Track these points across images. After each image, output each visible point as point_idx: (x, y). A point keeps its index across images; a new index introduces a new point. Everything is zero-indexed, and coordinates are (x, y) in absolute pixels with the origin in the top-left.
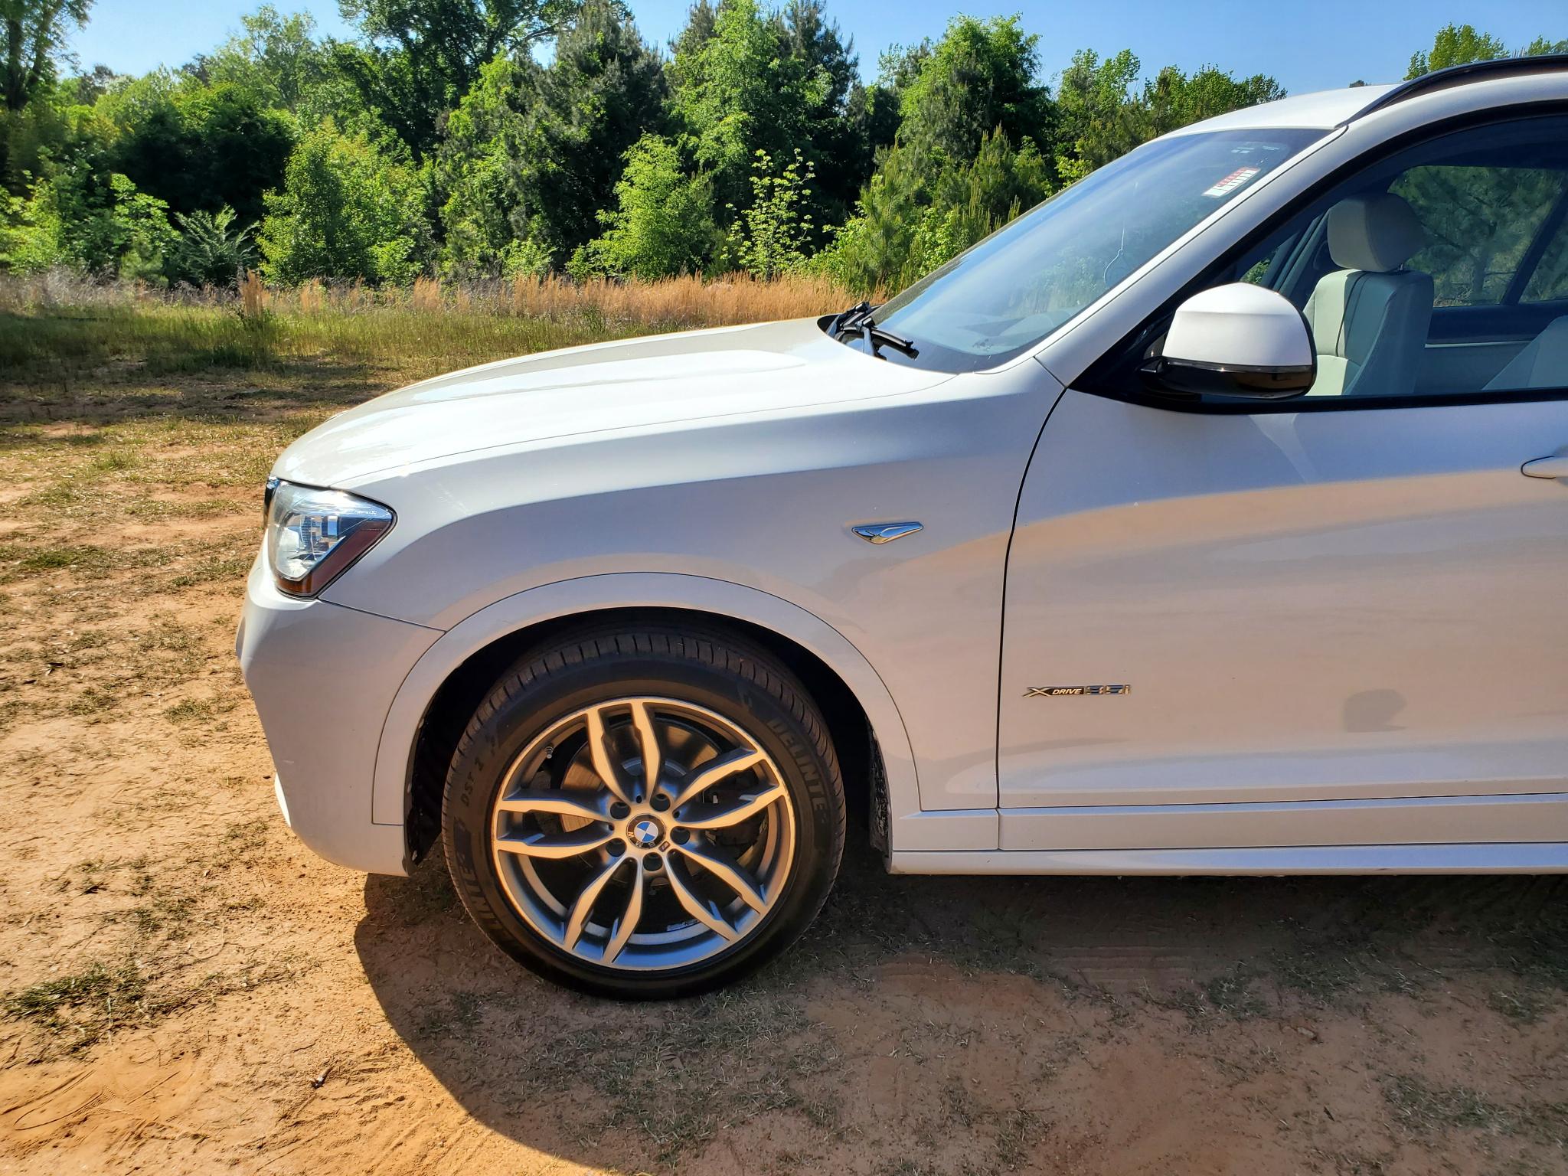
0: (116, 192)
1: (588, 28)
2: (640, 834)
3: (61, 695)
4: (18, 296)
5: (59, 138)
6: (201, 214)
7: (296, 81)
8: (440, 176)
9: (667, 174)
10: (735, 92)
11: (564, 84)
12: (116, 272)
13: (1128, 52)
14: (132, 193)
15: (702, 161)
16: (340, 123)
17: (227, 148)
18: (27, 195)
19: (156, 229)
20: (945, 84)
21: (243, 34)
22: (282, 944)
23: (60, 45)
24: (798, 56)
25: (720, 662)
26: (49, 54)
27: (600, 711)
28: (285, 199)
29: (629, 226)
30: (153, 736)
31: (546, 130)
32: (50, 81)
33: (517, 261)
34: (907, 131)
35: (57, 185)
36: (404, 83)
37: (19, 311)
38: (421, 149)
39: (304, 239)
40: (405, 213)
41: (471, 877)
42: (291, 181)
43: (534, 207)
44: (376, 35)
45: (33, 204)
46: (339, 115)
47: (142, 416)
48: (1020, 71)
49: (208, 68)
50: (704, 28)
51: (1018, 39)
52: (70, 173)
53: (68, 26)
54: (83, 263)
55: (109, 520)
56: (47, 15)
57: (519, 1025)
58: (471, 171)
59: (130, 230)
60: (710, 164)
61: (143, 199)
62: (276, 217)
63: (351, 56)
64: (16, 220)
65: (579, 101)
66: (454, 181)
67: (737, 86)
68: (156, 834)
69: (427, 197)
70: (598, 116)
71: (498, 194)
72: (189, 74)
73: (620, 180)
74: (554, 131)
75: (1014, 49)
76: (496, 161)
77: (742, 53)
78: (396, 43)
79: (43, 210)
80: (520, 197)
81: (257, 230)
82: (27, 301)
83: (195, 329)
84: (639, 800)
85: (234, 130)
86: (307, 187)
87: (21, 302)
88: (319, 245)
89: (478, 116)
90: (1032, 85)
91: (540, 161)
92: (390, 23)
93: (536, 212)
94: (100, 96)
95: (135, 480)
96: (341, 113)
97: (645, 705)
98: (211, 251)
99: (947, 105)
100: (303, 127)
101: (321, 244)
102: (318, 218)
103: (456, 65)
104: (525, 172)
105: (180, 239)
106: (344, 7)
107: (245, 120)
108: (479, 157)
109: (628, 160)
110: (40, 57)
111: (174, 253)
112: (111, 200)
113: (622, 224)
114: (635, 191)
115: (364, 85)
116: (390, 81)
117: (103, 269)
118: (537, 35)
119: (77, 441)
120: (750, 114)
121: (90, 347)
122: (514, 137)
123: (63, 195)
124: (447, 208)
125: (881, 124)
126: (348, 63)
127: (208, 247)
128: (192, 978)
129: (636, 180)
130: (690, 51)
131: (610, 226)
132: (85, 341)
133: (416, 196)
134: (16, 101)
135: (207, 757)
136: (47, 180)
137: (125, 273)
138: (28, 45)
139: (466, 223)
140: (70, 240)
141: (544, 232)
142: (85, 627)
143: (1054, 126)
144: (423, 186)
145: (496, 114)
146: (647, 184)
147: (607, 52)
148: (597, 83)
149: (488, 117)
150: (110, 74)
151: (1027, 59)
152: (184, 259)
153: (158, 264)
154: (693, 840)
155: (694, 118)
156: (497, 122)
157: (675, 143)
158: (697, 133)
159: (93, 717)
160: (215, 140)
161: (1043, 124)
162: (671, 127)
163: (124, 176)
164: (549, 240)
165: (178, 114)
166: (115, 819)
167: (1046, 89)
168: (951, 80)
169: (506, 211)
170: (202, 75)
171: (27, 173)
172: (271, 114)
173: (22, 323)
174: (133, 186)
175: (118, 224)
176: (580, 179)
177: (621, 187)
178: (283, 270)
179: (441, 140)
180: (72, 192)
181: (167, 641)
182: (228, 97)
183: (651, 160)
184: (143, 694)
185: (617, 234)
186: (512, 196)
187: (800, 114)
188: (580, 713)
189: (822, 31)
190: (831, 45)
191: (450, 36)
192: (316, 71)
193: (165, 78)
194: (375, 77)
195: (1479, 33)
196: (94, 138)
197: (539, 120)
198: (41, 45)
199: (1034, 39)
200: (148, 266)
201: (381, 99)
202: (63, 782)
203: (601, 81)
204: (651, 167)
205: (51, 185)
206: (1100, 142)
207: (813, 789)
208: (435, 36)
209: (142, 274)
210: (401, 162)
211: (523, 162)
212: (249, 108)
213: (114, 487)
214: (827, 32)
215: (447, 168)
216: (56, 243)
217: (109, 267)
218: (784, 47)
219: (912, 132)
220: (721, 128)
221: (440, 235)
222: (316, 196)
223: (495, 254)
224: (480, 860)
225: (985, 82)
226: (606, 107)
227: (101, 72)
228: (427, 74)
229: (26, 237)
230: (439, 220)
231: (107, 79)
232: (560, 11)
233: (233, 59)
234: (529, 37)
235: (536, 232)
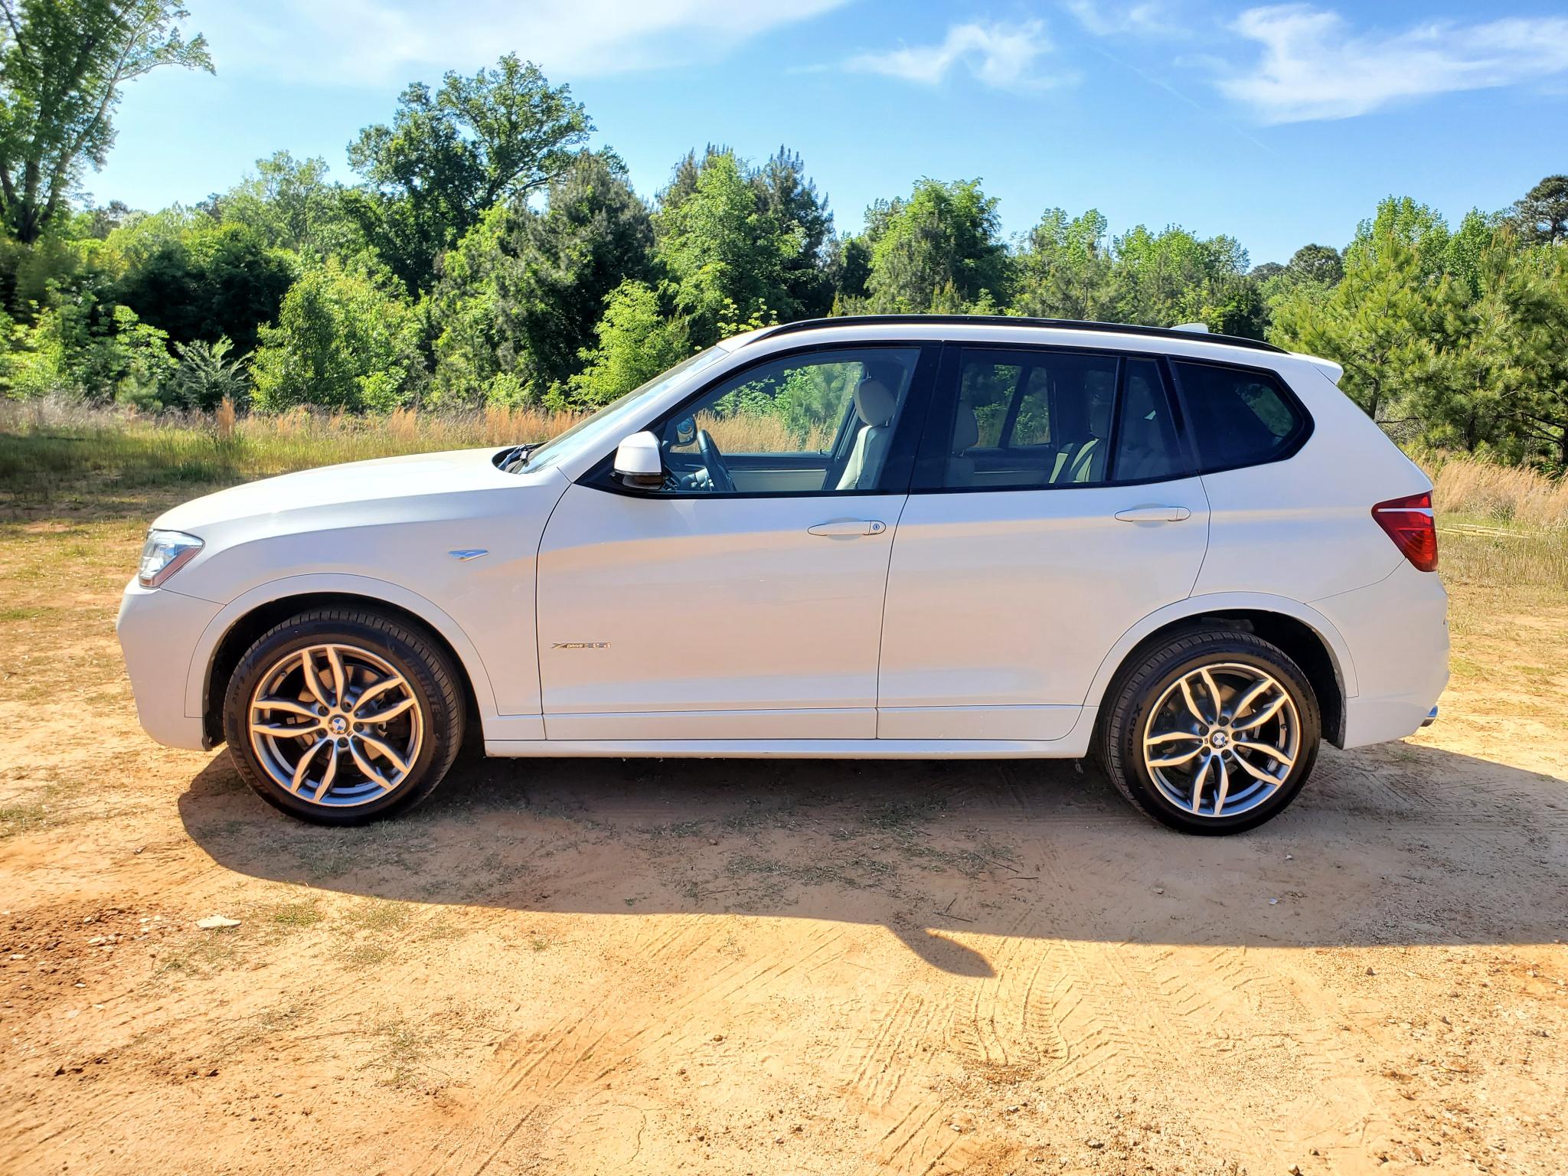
0: (120, 322)
1: (579, 181)
2: (335, 725)
3: (14, 690)
4: (14, 418)
5: (67, 271)
6: (199, 344)
7: (305, 221)
8: (436, 312)
9: (647, 317)
10: (714, 244)
11: (553, 231)
12: (113, 396)
13: (1095, 211)
14: (135, 324)
15: (681, 306)
16: (344, 261)
17: (228, 283)
18: (32, 324)
19: (154, 357)
20: (910, 241)
21: (257, 176)
22: (132, 801)
23: (75, 185)
24: (776, 211)
25: (378, 625)
26: (64, 193)
27: (310, 651)
28: (278, 332)
29: (608, 364)
30: (75, 711)
31: (535, 273)
32: (64, 215)
33: (499, 392)
34: (875, 283)
35: (62, 315)
36: (406, 225)
37: (13, 431)
38: (420, 286)
39: (294, 369)
40: (398, 345)
41: (237, 746)
42: (285, 316)
43: (522, 343)
44: (382, 182)
45: (37, 332)
46: (343, 253)
47: (109, 518)
48: (980, 230)
49: (220, 206)
50: (688, 182)
51: (979, 202)
52: (75, 304)
53: (85, 168)
54: (81, 388)
55: (65, 590)
56: (64, 157)
57: (261, 833)
58: (464, 308)
59: (129, 358)
60: (689, 309)
61: (144, 329)
62: (269, 348)
63: (356, 201)
64: (18, 346)
65: (568, 248)
66: (448, 316)
67: (715, 237)
68: (66, 756)
69: (421, 331)
70: (585, 262)
71: (489, 330)
72: (202, 212)
73: (602, 321)
74: (542, 274)
75: (974, 210)
76: (487, 301)
77: (721, 208)
78: (401, 189)
79: (46, 337)
80: (509, 333)
81: (249, 360)
82: (22, 419)
83: (171, 449)
84: (335, 705)
85: (238, 267)
86: (300, 322)
87: (16, 424)
88: (307, 375)
89: (473, 258)
90: (992, 242)
91: (528, 302)
92: (396, 171)
93: (524, 348)
94: (114, 229)
95: (93, 564)
96: (343, 252)
97: (335, 649)
98: (206, 378)
99: (911, 259)
100: (305, 265)
101: (310, 374)
102: (309, 350)
103: (457, 210)
104: (515, 311)
105: (177, 367)
106: (353, 157)
107: (249, 258)
108: (472, 296)
109: (609, 303)
110: (55, 195)
111: (170, 379)
112: (113, 330)
113: (602, 361)
114: (615, 332)
115: (368, 227)
116: (393, 223)
117: (100, 394)
118: (536, 184)
119: (48, 536)
120: (727, 264)
121: (73, 463)
122: (504, 278)
123: (67, 324)
124: (440, 342)
125: (853, 274)
126: (353, 208)
127: (203, 374)
128: (74, 813)
129: (616, 321)
130: (674, 204)
131: (592, 363)
132: (70, 459)
133: (410, 332)
134: (27, 234)
135: (107, 722)
136: (53, 310)
137: (120, 398)
138: (43, 185)
139: (457, 356)
140: (70, 366)
141: (531, 367)
142: (36, 654)
143: (1012, 280)
144: (419, 320)
145: (489, 257)
146: (626, 326)
147: (595, 204)
148: (584, 232)
149: (482, 259)
150: (125, 210)
151: (987, 220)
152: (180, 385)
153: (153, 389)
154: (367, 730)
155: (676, 266)
156: (488, 265)
157: (655, 289)
158: (677, 280)
159: (34, 701)
160: (220, 276)
161: (1002, 278)
162: (652, 274)
163: (127, 308)
164: (535, 374)
165: (185, 251)
166: (42, 749)
167: (1004, 247)
168: (916, 238)
169: (495, 346)
170: (215, 213)
171: (34, 303)
172: (277, 253)
173: (14, 442)
174: (135, 317)
175: (118, 352)
176: (567, 317)
177: (601, 327)
178: (272, 397)
179: (439, 278)
180: (76, 322)
181: (95, 662)
182: (234, 236)
183: (631, 303)
184: (72, 690)
185: (596, 370)
186: (501, 331)
187: (775, 265)
188: (298, 652)
189: (800, 188)
190: (808, 202)
191: (453, 183)
192: (323, 214)
193: (178, 215)
194: (380, 220)
195: (1419, 204)
196: (103, 272)
197: (528, 264)
198: (57, 184)
199: (994, 201)
200: (144, 391)
201: (383, 241)
202: (9, 732)
203: (589, 230)
204: (629, 310)
205: (56, 315)
206: (1034, 298)
207: (431, 700)
208: (438, 183)
209: (137, 399)
210: (396, 297)
211: (513, 301)
212: (254, 247)
213: (75, 569)
214: (803, 190)
215: (442, 304)
216: (56, 369)
217: (106, 391)
218: (761, 204)
219: (879, 283)
220: (701, 276)
221: (432, 365)
222: (309, 329)
223: (480, 386)
224: (243, 737)
225: (947, 239)
226: (593, 253)
227: (116, 207)
228: (429, 217)
229: (28, 363)
230: (432, 353)
231: (121, 214)
232: (558, 163)
233: (245, 199)
234: (528, 186)
235: (522, 366)
